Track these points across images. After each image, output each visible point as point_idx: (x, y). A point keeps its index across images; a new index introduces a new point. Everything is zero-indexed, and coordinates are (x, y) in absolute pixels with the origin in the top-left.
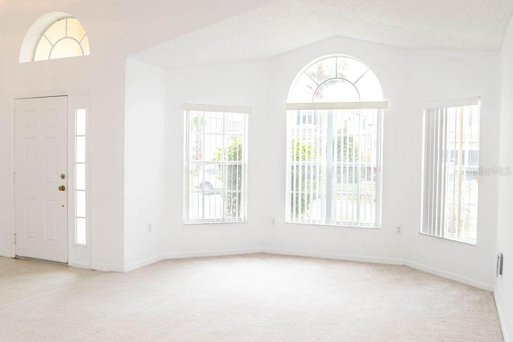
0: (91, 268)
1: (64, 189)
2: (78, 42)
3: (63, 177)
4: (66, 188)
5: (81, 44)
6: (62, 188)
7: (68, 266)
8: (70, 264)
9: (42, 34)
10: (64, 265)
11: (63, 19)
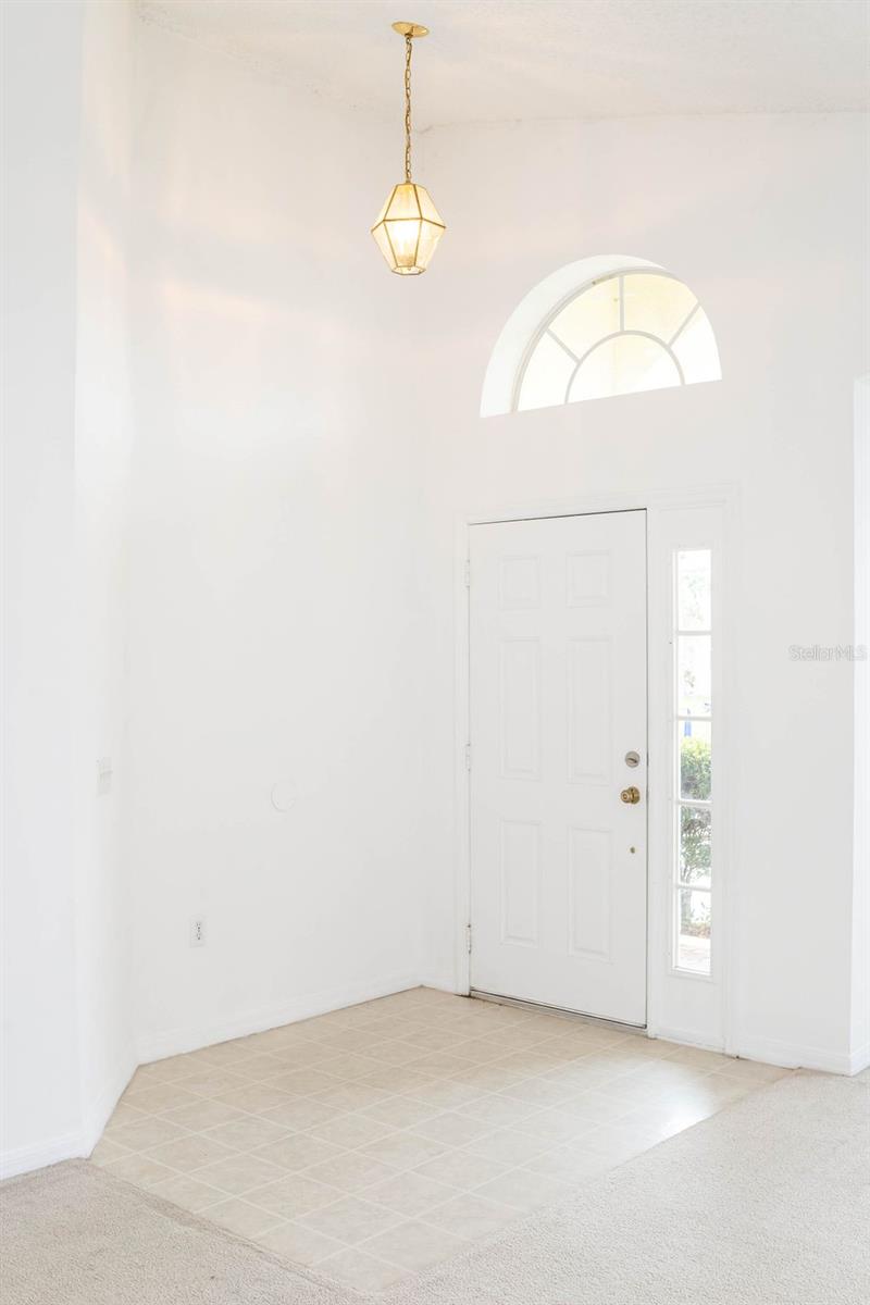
0: (729, 1051)
1: (638, 799)
2: (661, 343)
3: (633, 760)
4: (643, 796)
5: (673, 348)
6: (632, 796)
7: (647, 1037)
8: (651, 1031)
9: (543, 328)
10: (633, 1035)
11: (611, 277)
